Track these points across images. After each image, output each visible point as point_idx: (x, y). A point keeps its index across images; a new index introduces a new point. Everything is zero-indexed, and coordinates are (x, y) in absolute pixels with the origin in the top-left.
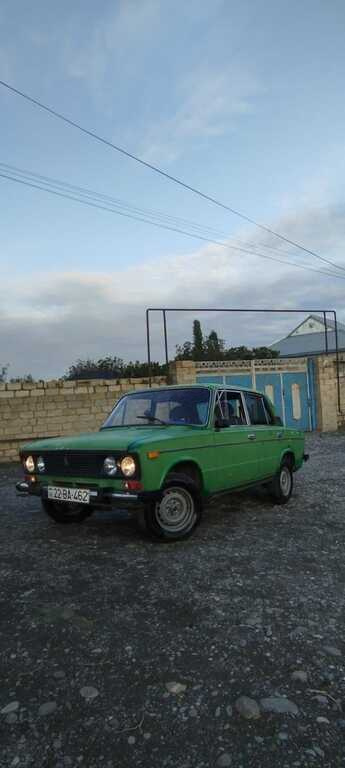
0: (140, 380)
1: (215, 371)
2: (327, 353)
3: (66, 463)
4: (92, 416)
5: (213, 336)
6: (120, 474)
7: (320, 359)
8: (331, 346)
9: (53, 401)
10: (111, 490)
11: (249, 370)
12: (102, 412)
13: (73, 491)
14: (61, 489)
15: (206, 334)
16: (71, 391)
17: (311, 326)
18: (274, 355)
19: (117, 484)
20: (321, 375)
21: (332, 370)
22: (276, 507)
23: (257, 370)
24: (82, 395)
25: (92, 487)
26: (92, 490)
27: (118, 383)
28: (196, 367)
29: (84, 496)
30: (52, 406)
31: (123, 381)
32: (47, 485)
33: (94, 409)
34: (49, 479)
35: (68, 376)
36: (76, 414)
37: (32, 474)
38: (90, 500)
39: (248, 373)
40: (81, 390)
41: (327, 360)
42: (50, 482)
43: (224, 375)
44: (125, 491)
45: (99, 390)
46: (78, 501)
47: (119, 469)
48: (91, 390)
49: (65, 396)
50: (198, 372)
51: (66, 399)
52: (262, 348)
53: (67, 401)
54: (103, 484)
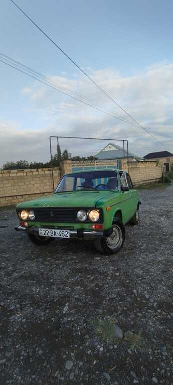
0: (47, 169)
1: (80, 165)
2: (124, 158)
3: (52, 215)
4: (26, 186)
5: (66, 152)
6: (88, 220)
7: (122, 160)
8: (126, 155)
9: (7, 179)
10: (83, 230)
11: (93, 165)
12: (30, 184)
13: (58, 231)
14: (49, 230)
15: (62, 151)
16: (15, 175)
17: (110, 148)
18: (96, 159)
19: (87, 226)
20: (123, 167)
21: (127, 165)
22: (135, 226)
23: (97, 165)
24: (20, 176)
25: (71, 229)
26: (71, 230)
27: (37, 171)
28: (72, 163)
29: (67, 234)
30: (6, 182)
31: (40, 170)
32: (38, 228)
33: (26, 183)
34: (38, 224)
35: (2, 168)
36: (18, 185)
37: (26, 221)
38: (70, 236)
39: (93, 166)
40: (19, 174)
41: (125, 161)
42: (39, 226)
43: (83, 167)
44: (92, 230)
45: (29, 174)
46: (62, 237)
47: (88, 218)
48: (25, 174)
49: (12, 177)
50: (73, 166)
51: (13, 178)
52: (91, 156)
53: (13, 179)
54: (77, 226)
